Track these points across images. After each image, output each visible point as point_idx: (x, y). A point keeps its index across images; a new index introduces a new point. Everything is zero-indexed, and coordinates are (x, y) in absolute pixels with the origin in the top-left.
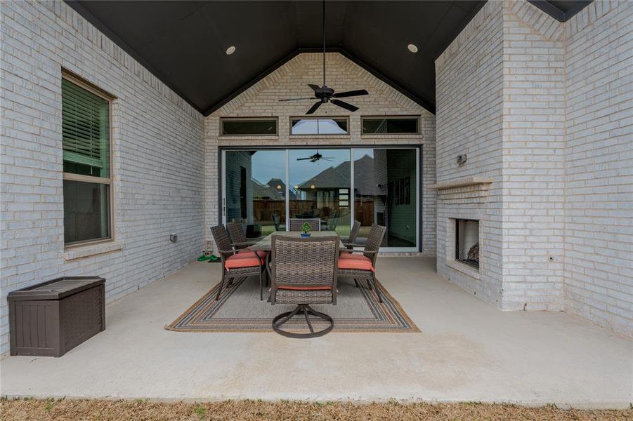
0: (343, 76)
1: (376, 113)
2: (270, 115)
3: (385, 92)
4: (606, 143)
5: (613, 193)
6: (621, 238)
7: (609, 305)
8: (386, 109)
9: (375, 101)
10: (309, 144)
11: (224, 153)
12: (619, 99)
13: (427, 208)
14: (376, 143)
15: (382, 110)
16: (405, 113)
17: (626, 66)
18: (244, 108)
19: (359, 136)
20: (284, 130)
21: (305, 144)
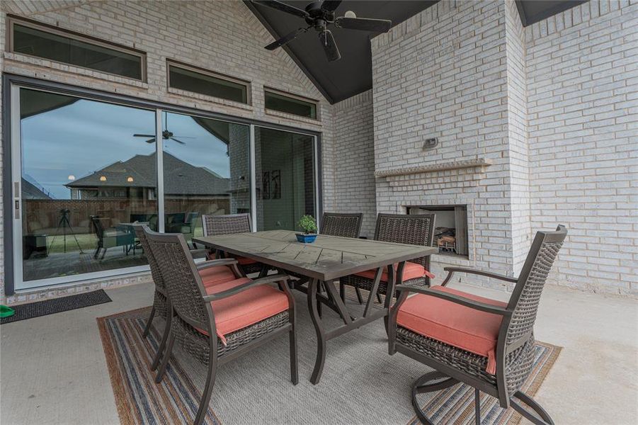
0: (242, 28)
1: (279, 87)
2: (131, 45)
3: (288, 65)
4: (580, 134)
5: (590, 176)
6: (601, 212)
7: (590, 270)
8: (290, 86)
9: (278, 72)
10: (198, 107)
11: (15, 91)
12: (593, 97)
13: (328, 200)
14: (281, 123)
15: (285, 84)
16: (306, 95)
17: (601, 70)
18: (73, 14)
19: (263, 111)
20: (158, 78)
21: (193, 106)
